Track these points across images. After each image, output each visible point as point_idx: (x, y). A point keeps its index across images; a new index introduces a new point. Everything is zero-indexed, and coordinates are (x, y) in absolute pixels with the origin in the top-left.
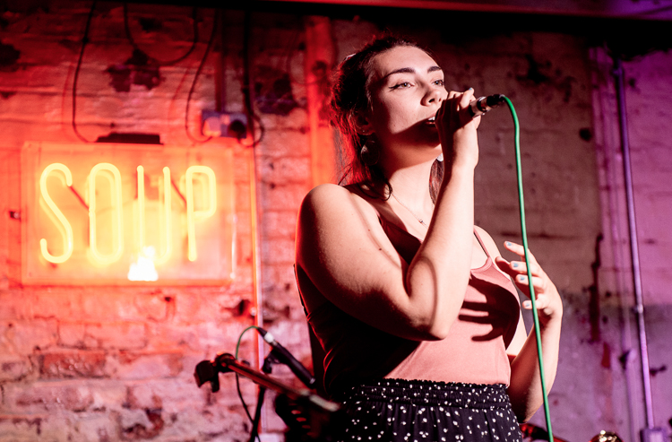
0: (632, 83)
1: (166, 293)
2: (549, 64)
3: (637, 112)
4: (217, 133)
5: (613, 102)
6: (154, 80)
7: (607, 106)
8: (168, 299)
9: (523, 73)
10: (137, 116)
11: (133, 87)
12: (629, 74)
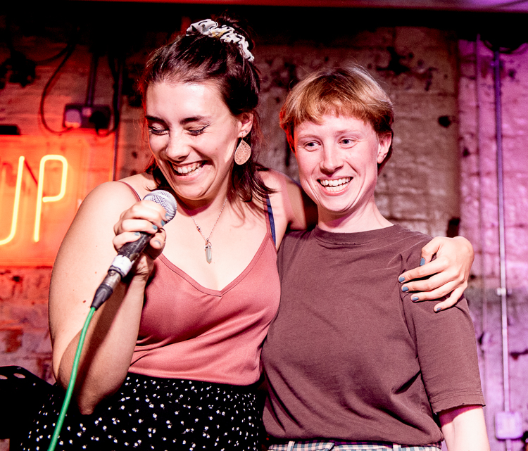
0: (512, 74)
1: (15, 273)
2: (411, 56)
3: (515, 101)
4: (76, 125)
5: (492, 92)
6: (29, 78)
7: (484, 97)
8: (17, 279)
9: (384, 64)
10: (7, 111)
11: (8, 85)
12: (508, 66)
